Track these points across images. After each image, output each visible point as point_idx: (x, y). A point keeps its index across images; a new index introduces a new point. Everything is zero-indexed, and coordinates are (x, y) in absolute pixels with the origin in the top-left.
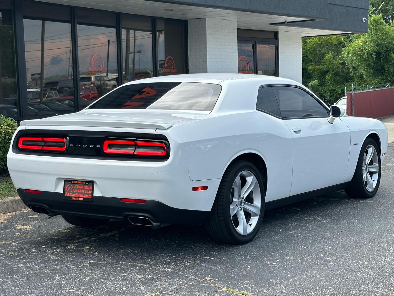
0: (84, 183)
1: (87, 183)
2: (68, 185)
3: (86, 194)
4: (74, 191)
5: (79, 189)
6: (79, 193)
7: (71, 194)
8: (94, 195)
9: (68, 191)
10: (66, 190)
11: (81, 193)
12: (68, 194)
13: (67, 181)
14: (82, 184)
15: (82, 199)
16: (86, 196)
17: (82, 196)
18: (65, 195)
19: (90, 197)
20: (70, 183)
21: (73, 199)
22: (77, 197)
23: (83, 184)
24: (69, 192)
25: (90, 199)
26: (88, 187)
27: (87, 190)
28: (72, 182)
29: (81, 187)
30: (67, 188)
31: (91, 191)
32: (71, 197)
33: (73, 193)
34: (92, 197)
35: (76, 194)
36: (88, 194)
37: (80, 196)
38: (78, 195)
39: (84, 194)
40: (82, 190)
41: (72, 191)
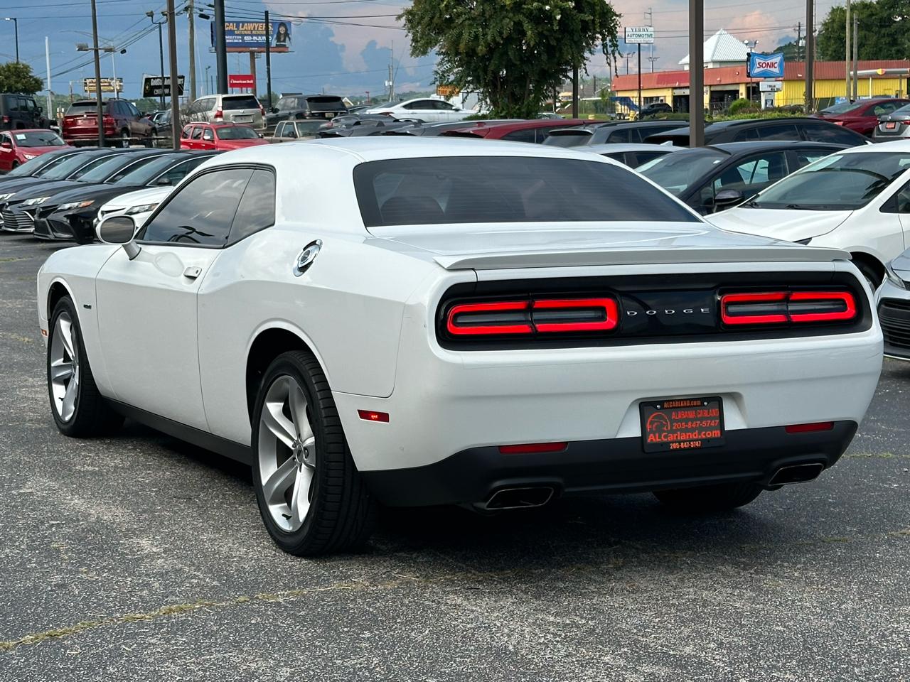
0: (699, 403)
1: (705, 403)
2: (653, 415)
3: (706, 429)
4: (672, 426)
5: (687, 420)
6: (686, 430)
7: (665, 437)
8: (728, 427)
9: (654, 429)
10: (648, 426)
11: (693, 430)
12: (655, 438)
13: (647, 407)
14: (694, 406)
15: (698, 444)
16: (705, 434)
17: (696, 435)
18: (649, 441)
19: (717, 433)
20: (660, 409)
21: (675, 446)
22: (684, 441)
23: (696, 406)
24: (659, 430)
25: (718, 438)
26: (709, 411)
27: (706, 419)
28: (665, 406)
29: (691, 414)
30: (652, 423)
31: (717, 421)
32: (668, 444)
33: (669, 432)
34: (721, 434)
35: (679, 433)
36: (710, 428)
37: (691, 437)
38: (684, 436)
39: (700, 429)
40: (693, 420)
41: (667, 428)
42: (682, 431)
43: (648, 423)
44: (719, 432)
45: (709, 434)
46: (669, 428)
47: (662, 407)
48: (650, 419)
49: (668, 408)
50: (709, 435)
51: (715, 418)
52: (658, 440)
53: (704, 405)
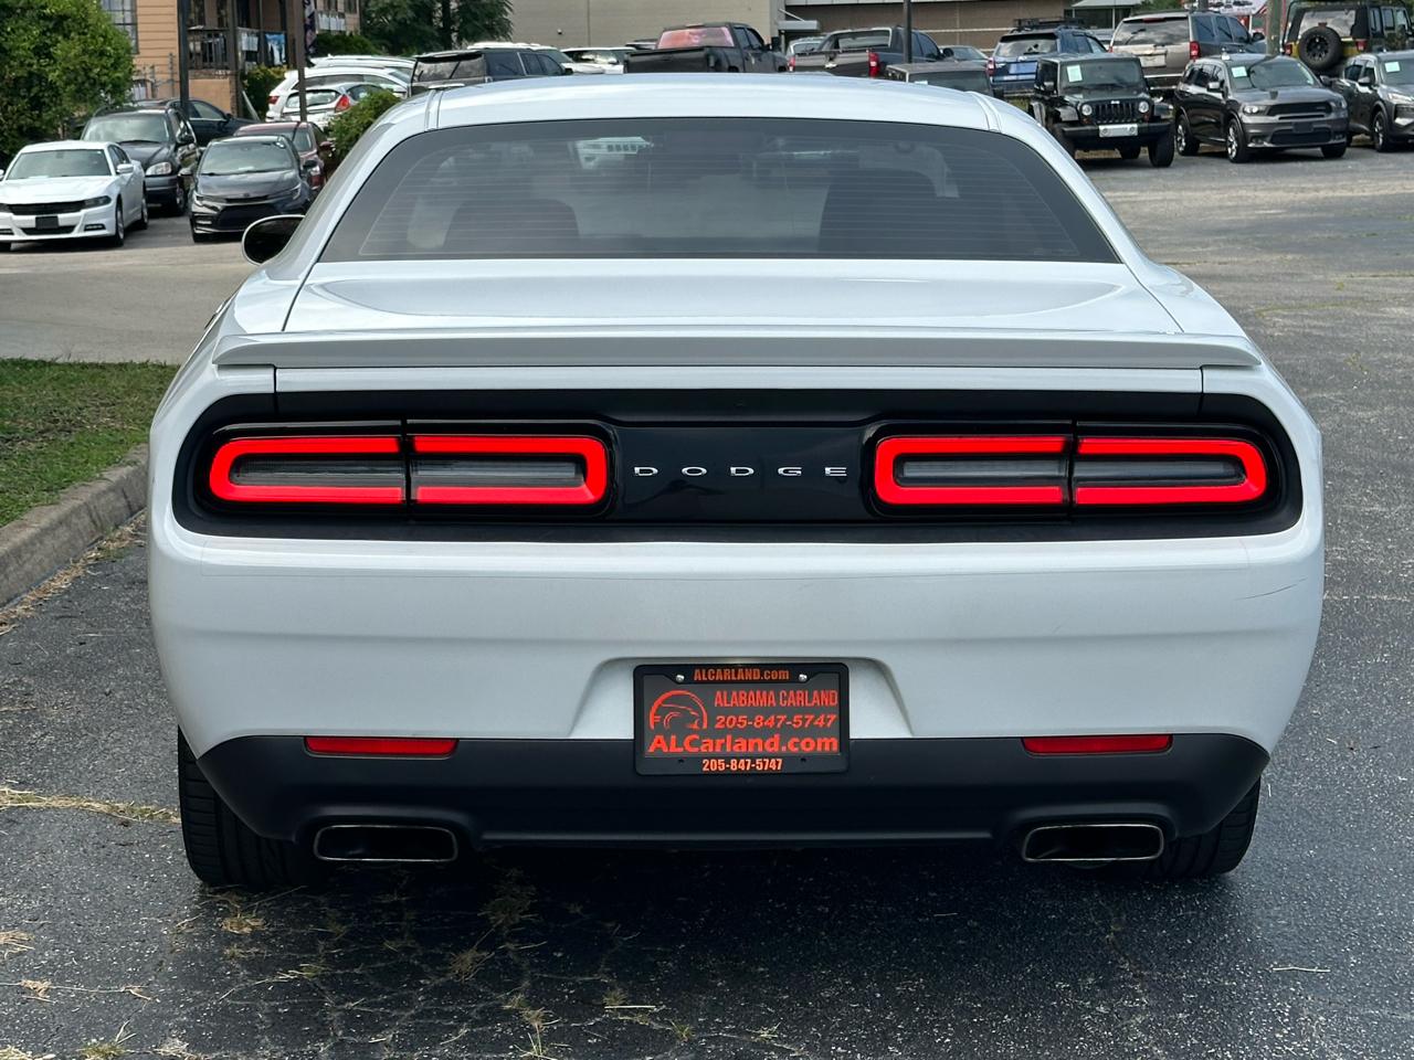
0: (784, 675)
1: (803, 677)
3: (801, 733)
4: (712, 721)
5: (750, 711)
6: (749, 732)
7: (692, 743)
8: (856, 733)
10: (651, 720)
11: (765, 733)
12: (667, 744)
13: (651, 677)
14: (771, 681)
15: (774, 765)
17: (773, 745)
18: (650, 750)
19: (830, 745)
20: (684, 682)
21: (716, 765)
22: (738, 757)
23: (777, 681)
24: (680, 727)
25: (830, 756)
26: (810, 695)
28: (697, 677)
29: (763, 698)
31: (833, 717)
32: (698, 760)
33: (704, 734)
34: (841, 749)
35: (729, 737)
36: (814, 732)
37: (760, 749)
38: (744, 742)
39: (786, 733)
40: (767, 712)
41: (700, 725)
42: (736, 733)
43: (654, 710)
44: (835, 742)
45: (807, 744)
46: (705, 727)
47: (689, 680)
48: (659, 701)
49: (702, 682)
50: (807, 746)
51: (827, 710)
52: (673, 749)
53: (799, 682)
